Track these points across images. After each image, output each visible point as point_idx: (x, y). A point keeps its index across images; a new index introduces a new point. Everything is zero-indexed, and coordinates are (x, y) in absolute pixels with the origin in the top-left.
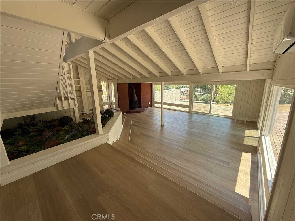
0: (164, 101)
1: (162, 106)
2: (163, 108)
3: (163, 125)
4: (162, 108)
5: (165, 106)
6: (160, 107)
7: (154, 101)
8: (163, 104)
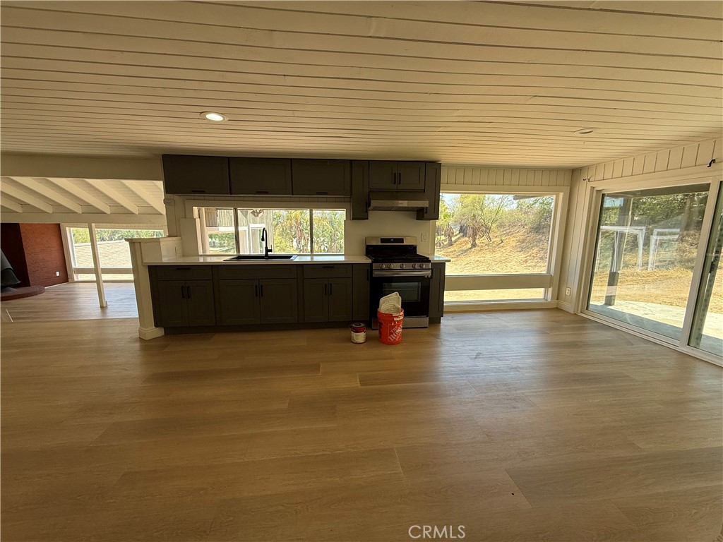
0: (102, 265)
1: (98, 276)
2: (101, 282)
3: (105, 305)
4: (98, 282)
5: (105, 277)
6: (95, 279)
7: (73, 266)
8: (100, 271)
